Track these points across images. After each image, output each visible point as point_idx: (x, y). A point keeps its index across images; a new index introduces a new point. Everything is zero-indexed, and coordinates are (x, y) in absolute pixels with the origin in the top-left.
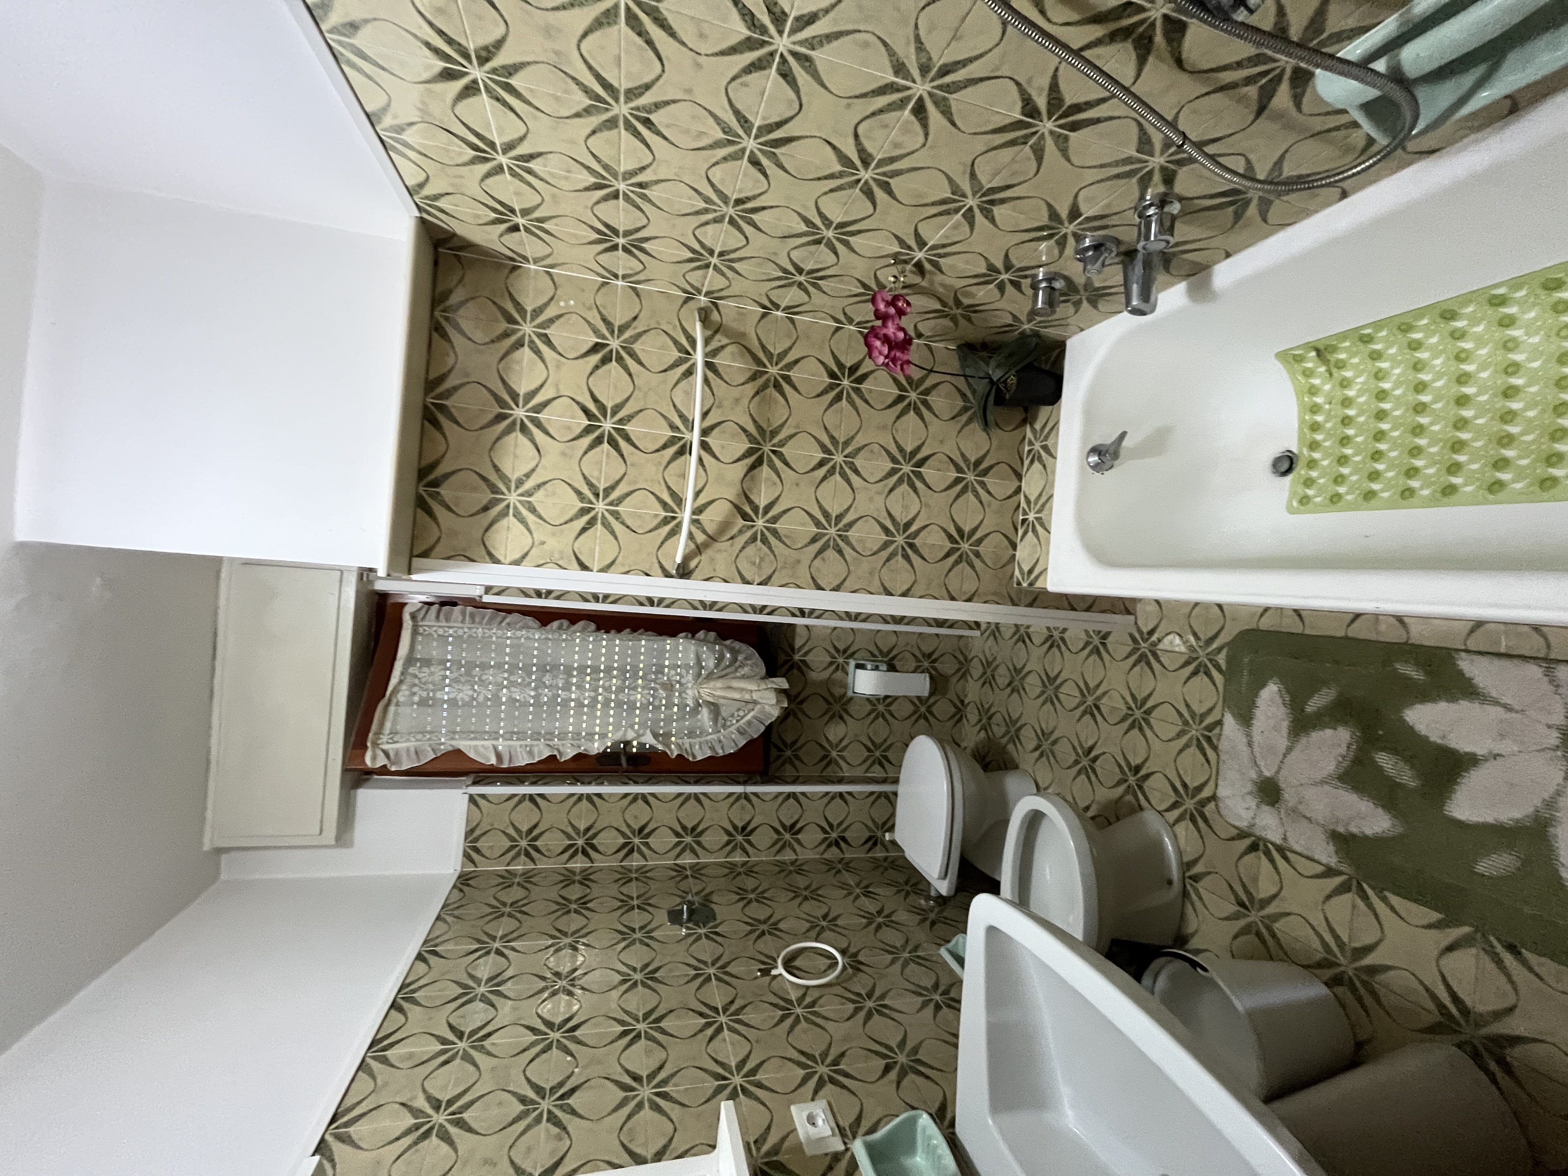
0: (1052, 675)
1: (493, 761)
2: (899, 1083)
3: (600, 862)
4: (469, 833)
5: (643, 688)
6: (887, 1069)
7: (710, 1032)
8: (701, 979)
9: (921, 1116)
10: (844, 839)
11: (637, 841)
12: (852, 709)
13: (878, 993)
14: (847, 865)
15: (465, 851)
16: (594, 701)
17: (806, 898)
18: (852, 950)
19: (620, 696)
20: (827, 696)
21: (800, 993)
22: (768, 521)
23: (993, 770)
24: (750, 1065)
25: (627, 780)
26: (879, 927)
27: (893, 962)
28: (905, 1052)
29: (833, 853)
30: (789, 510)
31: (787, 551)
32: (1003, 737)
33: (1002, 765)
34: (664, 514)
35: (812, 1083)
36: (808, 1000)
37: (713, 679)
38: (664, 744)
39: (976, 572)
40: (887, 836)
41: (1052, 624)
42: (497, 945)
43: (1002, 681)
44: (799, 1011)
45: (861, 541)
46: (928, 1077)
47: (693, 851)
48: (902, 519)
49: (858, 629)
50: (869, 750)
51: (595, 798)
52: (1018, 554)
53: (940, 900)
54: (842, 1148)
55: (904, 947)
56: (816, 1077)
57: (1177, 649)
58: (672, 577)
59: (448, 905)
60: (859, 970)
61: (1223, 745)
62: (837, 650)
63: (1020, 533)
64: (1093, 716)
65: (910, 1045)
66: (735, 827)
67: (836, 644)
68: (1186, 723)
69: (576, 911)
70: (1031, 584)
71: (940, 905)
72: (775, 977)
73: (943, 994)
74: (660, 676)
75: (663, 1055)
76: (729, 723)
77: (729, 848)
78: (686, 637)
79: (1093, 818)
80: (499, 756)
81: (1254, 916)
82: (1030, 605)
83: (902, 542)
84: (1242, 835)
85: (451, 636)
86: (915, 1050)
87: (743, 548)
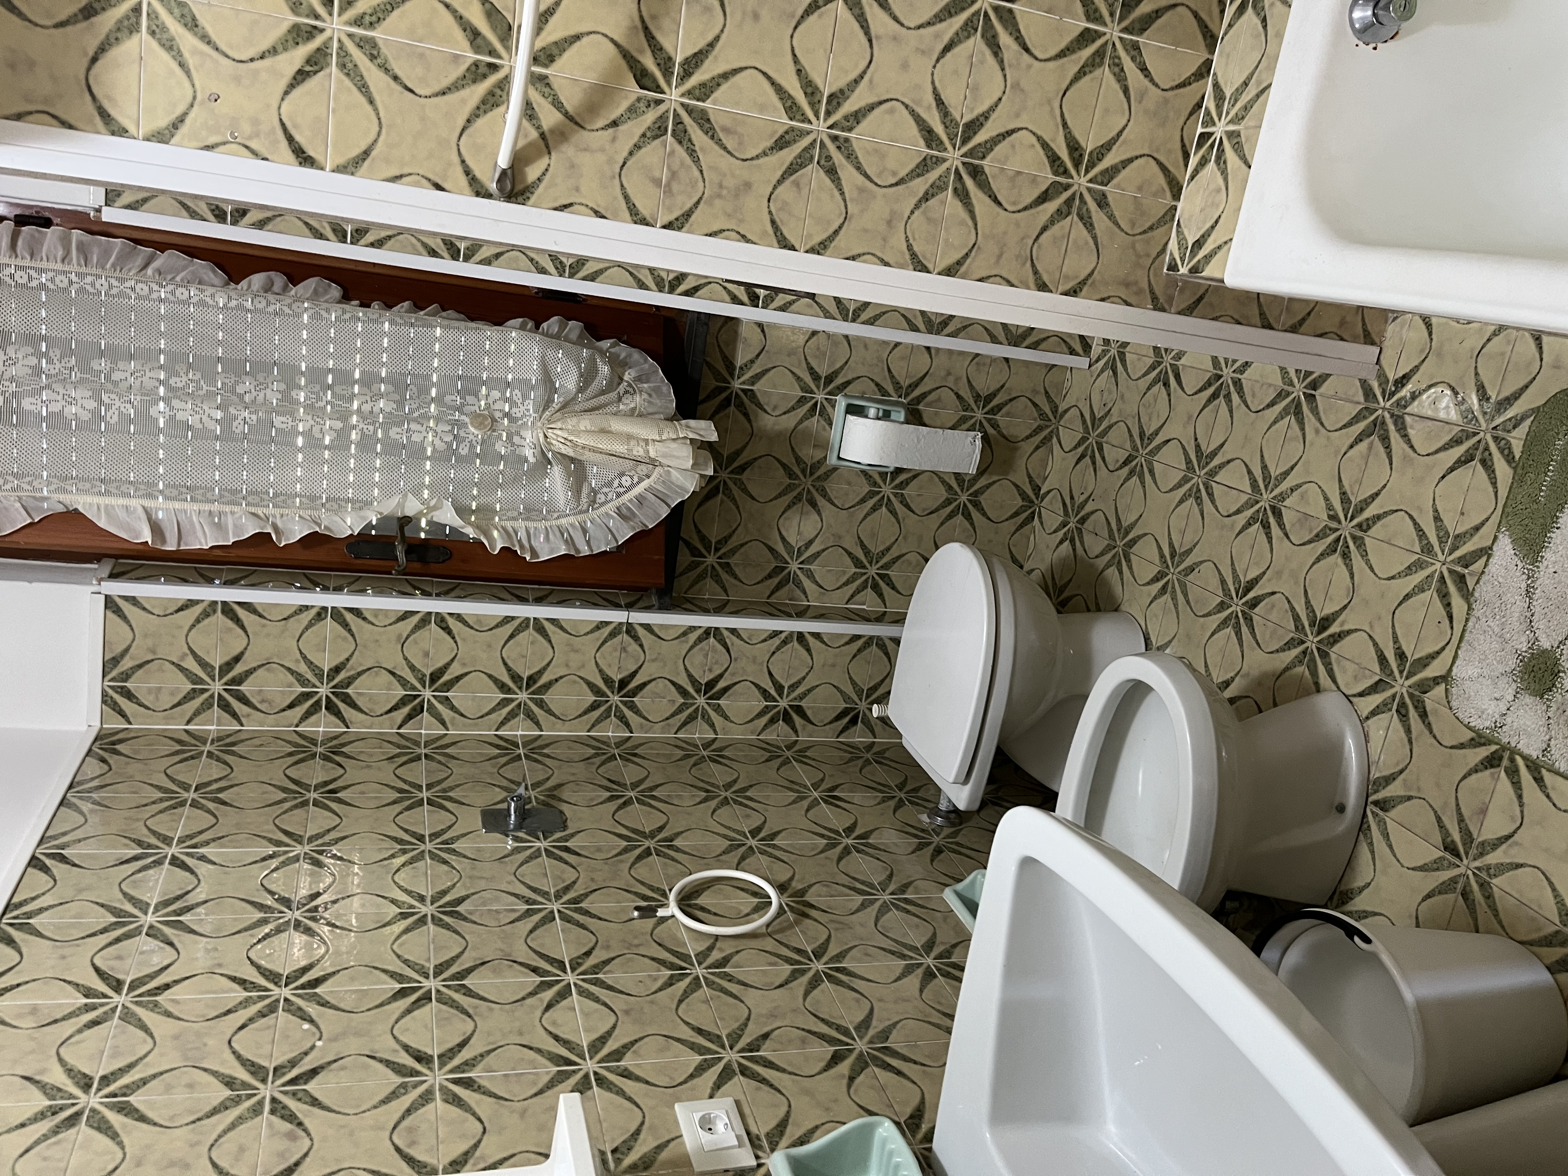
0: (1207, 449)
1: (146, 536)
2: (852, 1079)
3: (359, 724)
4: (109, 664)
5: (438, 420)
6: (836, 1059)
7: (548, 995)
8: (537, 918)
9: (880, 1124)
10: (800, 711)
11: (427, 694)
12: (833, 487)
13: (833, 950)
14: (802, 755)
15: (104, 694)
16: (342, 436)
17: (725, 802)
18: (797, 885)
19: (393, 433)
20: (790, 461)
21: (702, 946)
22: (689, 93)
23: (1076, 610)
24: (611, 1046)
25: (409, 589)
26: (847, 851)
27: (863, 906)
28: (867, 1039)
29: (779, 733)
30: (736, 71)
31: (725, 162)
32: (1102, 554)
33: (1092, 606)
34: (472, 56)
35: (712, 1074)
36: (716, 955)
37: (576, 413)
38: (477, 527)
39: (1095, 238)
40: (876, 710)
41: (1223, 351)
42: (174, 850)
43: (1114, 454)
44: (700, 971)
45: (879, 153)
46: (899, 1073)
47: (530, 716)
48: (963, 114)
49: (858, 338)
50: (858, 563)
51: (349, 617)
52: (1180, 206)
53: (952, 816)
54: (754, 1163)
55: (884, 886)
56: (720, 1066)
57: (1442, 415)
58: (489, 196)
59: (80, 783)
60: (806, 916)
61: (1483, 592)
62: (816, 376)
63: (1193, 161)
64: (1266, 526)
65: (877, 1026)
66: (608, 681)
67: (814, 364)
68: (1427, 549)
69: (316, 803)
70: (1194, 270)
71: (953, 825)
72: (664, 919)
73: (939, 957)
74: (470, 399)
75: (469, 1026)
76: (601, 498)
77: (596, 714)
78: (522, 327)
79: (1232, 701)
80: (156, 529)
81: (1467, 867)
82: (1188, 311)
83: (958, 163)
84: (1478, 740)
85: (42, 287)
86: (885, 1034)
87: (637, 147)
